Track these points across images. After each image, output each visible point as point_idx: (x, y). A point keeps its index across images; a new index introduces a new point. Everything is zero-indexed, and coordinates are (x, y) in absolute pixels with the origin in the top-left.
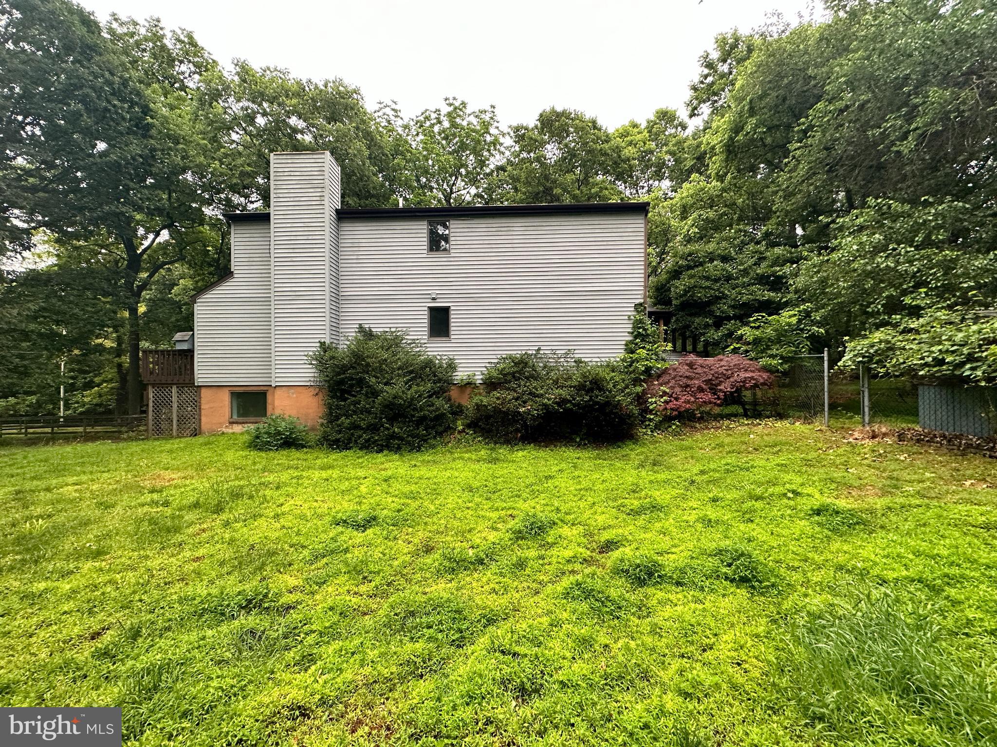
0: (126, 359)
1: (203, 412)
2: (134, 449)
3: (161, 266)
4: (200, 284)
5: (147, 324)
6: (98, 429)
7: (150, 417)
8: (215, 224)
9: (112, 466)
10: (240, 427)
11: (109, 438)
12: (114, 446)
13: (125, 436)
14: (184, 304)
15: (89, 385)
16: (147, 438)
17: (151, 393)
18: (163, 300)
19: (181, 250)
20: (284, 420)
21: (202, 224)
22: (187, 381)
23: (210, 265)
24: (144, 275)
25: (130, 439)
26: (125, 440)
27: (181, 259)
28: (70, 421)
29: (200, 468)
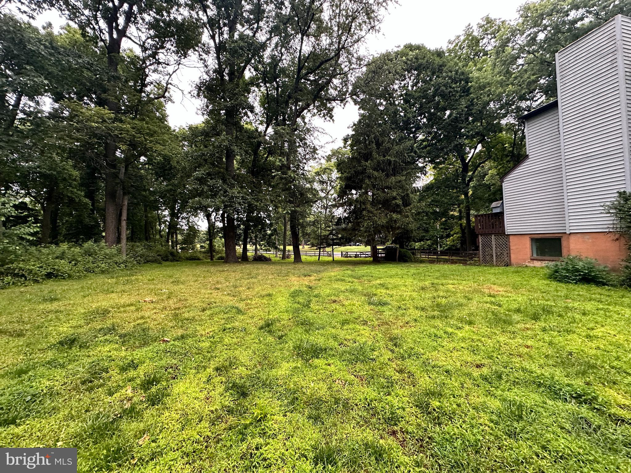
0: (464, 221)
1: (512, 251)
2: (474, 270)
3: (478, 166)
4: (501, 171)
5: (473, 200)
6: (454, 258)
7: (481, 253)
8: (510, 128)
9: (467, 278)
10: (539, 263)
11: (460, 263)
12: (464, 267)
13: (469, 262)
14: (492, 185)
15: (448, 236)
16: (479, 265)
17: (480, 239)
18: (480, 185)
19: (489, 153)
20: (580, 260)
21: (501, 131)
22: (500, 232)
23: (507, 156)
24: (470, 173)
25: (471, 264)
26: (469, 265)
27: (489, 157)
28: (443, 253)
29: (516, 287)
